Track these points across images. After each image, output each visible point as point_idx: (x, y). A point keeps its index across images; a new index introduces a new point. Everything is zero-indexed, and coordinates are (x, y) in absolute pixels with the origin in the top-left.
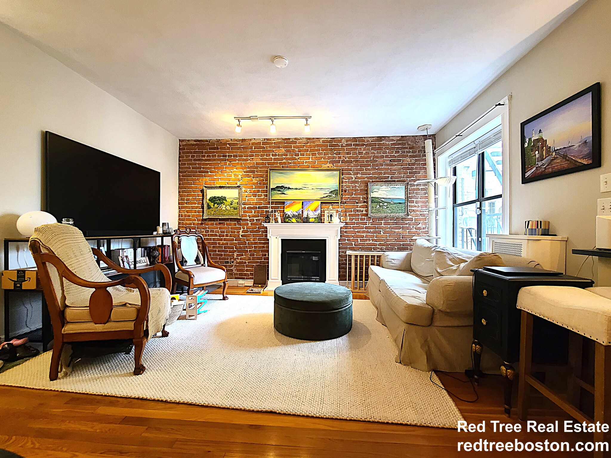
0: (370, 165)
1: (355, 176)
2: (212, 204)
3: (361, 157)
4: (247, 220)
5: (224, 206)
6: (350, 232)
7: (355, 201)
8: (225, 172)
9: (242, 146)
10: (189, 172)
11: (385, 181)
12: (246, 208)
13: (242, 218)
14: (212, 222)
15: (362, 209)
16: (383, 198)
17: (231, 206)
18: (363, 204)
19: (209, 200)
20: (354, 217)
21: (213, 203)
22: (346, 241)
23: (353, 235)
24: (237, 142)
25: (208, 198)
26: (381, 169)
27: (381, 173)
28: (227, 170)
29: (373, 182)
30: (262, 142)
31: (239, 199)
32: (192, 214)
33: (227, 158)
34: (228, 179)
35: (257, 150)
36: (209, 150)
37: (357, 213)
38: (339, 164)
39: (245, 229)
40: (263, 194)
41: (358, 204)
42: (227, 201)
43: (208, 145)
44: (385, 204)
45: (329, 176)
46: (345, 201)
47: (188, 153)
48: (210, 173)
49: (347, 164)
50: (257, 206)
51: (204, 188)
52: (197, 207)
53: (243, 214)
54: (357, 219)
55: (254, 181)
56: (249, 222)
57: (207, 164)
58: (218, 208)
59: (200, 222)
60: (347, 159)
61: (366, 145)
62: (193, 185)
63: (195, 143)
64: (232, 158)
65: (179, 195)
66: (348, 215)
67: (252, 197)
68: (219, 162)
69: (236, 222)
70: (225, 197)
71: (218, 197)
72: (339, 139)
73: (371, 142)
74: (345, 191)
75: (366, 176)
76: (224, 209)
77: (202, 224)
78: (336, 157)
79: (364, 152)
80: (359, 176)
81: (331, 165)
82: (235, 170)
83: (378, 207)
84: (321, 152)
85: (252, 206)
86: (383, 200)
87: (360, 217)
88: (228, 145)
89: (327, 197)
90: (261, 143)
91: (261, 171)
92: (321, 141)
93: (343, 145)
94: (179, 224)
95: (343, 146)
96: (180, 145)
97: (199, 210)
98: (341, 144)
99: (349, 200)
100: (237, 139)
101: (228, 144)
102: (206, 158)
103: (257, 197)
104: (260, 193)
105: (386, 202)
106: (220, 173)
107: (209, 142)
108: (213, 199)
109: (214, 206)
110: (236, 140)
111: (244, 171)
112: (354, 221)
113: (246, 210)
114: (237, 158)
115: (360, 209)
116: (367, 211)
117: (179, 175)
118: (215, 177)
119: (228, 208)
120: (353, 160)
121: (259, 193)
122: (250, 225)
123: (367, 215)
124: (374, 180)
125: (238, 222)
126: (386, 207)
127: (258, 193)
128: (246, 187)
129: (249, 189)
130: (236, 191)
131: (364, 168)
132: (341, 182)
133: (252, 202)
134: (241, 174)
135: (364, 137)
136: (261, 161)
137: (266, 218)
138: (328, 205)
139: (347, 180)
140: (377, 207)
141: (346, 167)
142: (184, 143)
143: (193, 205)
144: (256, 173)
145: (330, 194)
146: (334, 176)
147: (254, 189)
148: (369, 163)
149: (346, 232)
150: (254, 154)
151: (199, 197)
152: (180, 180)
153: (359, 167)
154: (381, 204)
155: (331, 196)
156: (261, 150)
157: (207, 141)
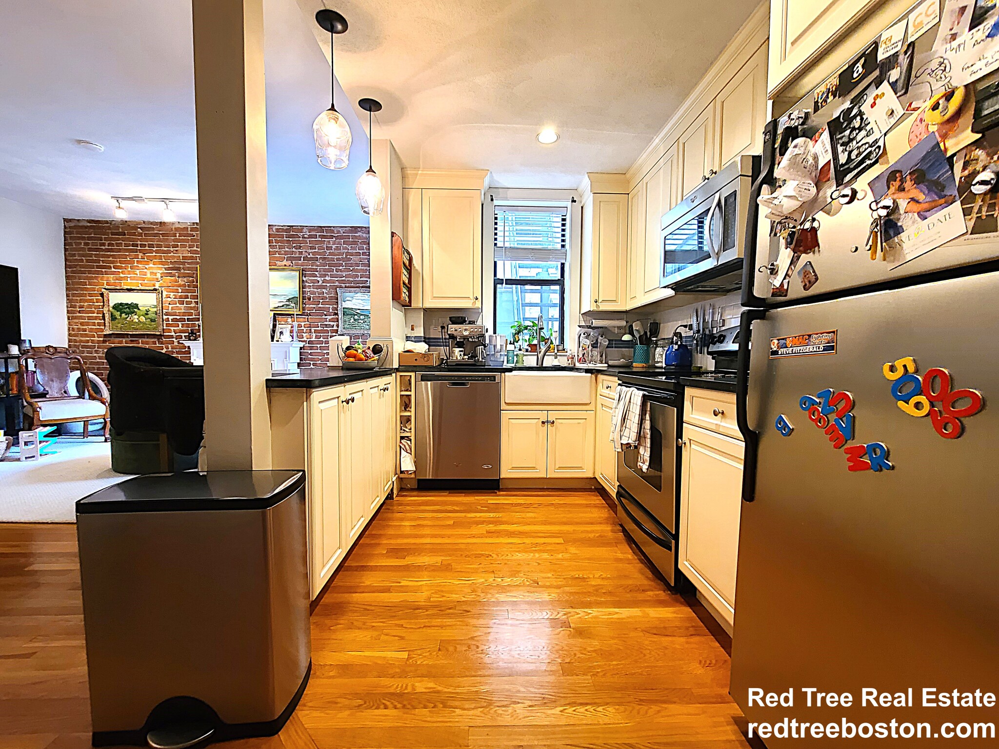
0: (341, 265)
1: (322, 279)
2: (117, 314)
3: (330, 254)
4: (172, 337)
5: (136, 317)
6: (316, 354)
7: (321, 312)
8: (137, 268)
9: (161, 232)
10: (81, 266)
11: (362, 287)
12: (170, 320)
13: (165, 334)
14: (121, 339)
15: (332, 323)
16: (359, 309)
17: (147, 316)
18: (333, 317)
19: (113, 308)
20: (322, 334)
21: (119, 313)
22: (312, 366)
23: (320, 357)
24: (152, 226)
25: (111, 304)
26: (357, 271)
27: (357, 276)
28: (140, 265)
29: (346, 287)
30: (189, 227)
31: (156, 307)
32: (90, 327)
33: (139, 248)
34: (141, 279)
35: (183, 238)
36: (110, 236)
37: (325, 329)
38: (300, 262)
39: (170, 350)
40: (193, 300)
41: (326, 317)
42: (139, 309)
43: (109, 228)
44: (362, 317)
45: (286, 278)
46: (309, 312)
47: (79, 238)
48: (113, 270)
49: (310, 262)
50: (186, 318)
51: (103, 290)
52: (96, 318)
53: (165, 328)
54: (325, 337)
55: (181, 282)
56: (174, 339)
57: (109, 256)
58: (128, 319)
59: (102, 339)
60: (311, 256)
61: (337, 238)
62: (88, 286)
63: (89, 224)
64: (147, 248)
65: (68, 300)
66: (313, 331)
67: (178, 305)
68: (127, 254)
69: (156, 340)
70: (137, 305)
71: (127, 304)
72: (299, 227)
73: (343, 233)
74: (309, 299)
75: (336, 279)
76: (137, 321)
77: (104, 342)
78: (296, 253)
79: (334, 247)
80: (327, 278)
81: (289, 263)
82: (151, 265)
83: (352, 320)
84: (274, 244)
85: (178, 317)
86: (358, 311)
87: (330, 334)
88: (139, 229)
89: (283, 306)
90: (189, 229)
91: (189, 269)
92: (274, 229)
93: (305, 236)
94: (69, 342)
95: (305, 238)
96: (65, 226)
97: (100, 321)
98: (302, 234)
99: (314, 311)
100: (152, 221)
101: (139, 228)
102: (107, 247)
103: (185, 305)
104: (189, 300)
105: (362, 315)
106: (129, 270)
107: (111, 224)
108: (119, 307)
109: (121, 316)
110: (151, 223)
111: (165, 268)
112: (321, 339)
113: (170, 322)
114: (154, 249)
115: (330, 323)
116: (338, 326)
117: (66, 270)
118: (122, 275)
119: (143, 319)
120: (319, 257)
121: (187, 300)
122: (176, 344)
123: (337, 331)
124: (347, 285)
125: (158, 339)
126: (362, 322)
127: (185, 300)
128: (169, 290)
129: (172, 294)
130: (153, 296)
131: (335, 268)
132: (302, 286)
133: (177, 311)
134: (161, 272)
135: (334, 227)
136: (189, 255)
137: (189, 333)
138: (285, 318)
139: (311, 284)
140: (351, 321)
141: (310, 267)
142: (72, 224)
143: (90, 315)
144: (182, 271)
145: (287, 303)
146: (293, 277)
147: (180, 294)
148: (341, 262)
149: (311, 354)
150: (179, 244)
151: (99, 304)
152: (67, 277)
153: (327, 267)
154: (356, 317)
155: (289, 305)
156: (190, 238)
157: (107, 222)
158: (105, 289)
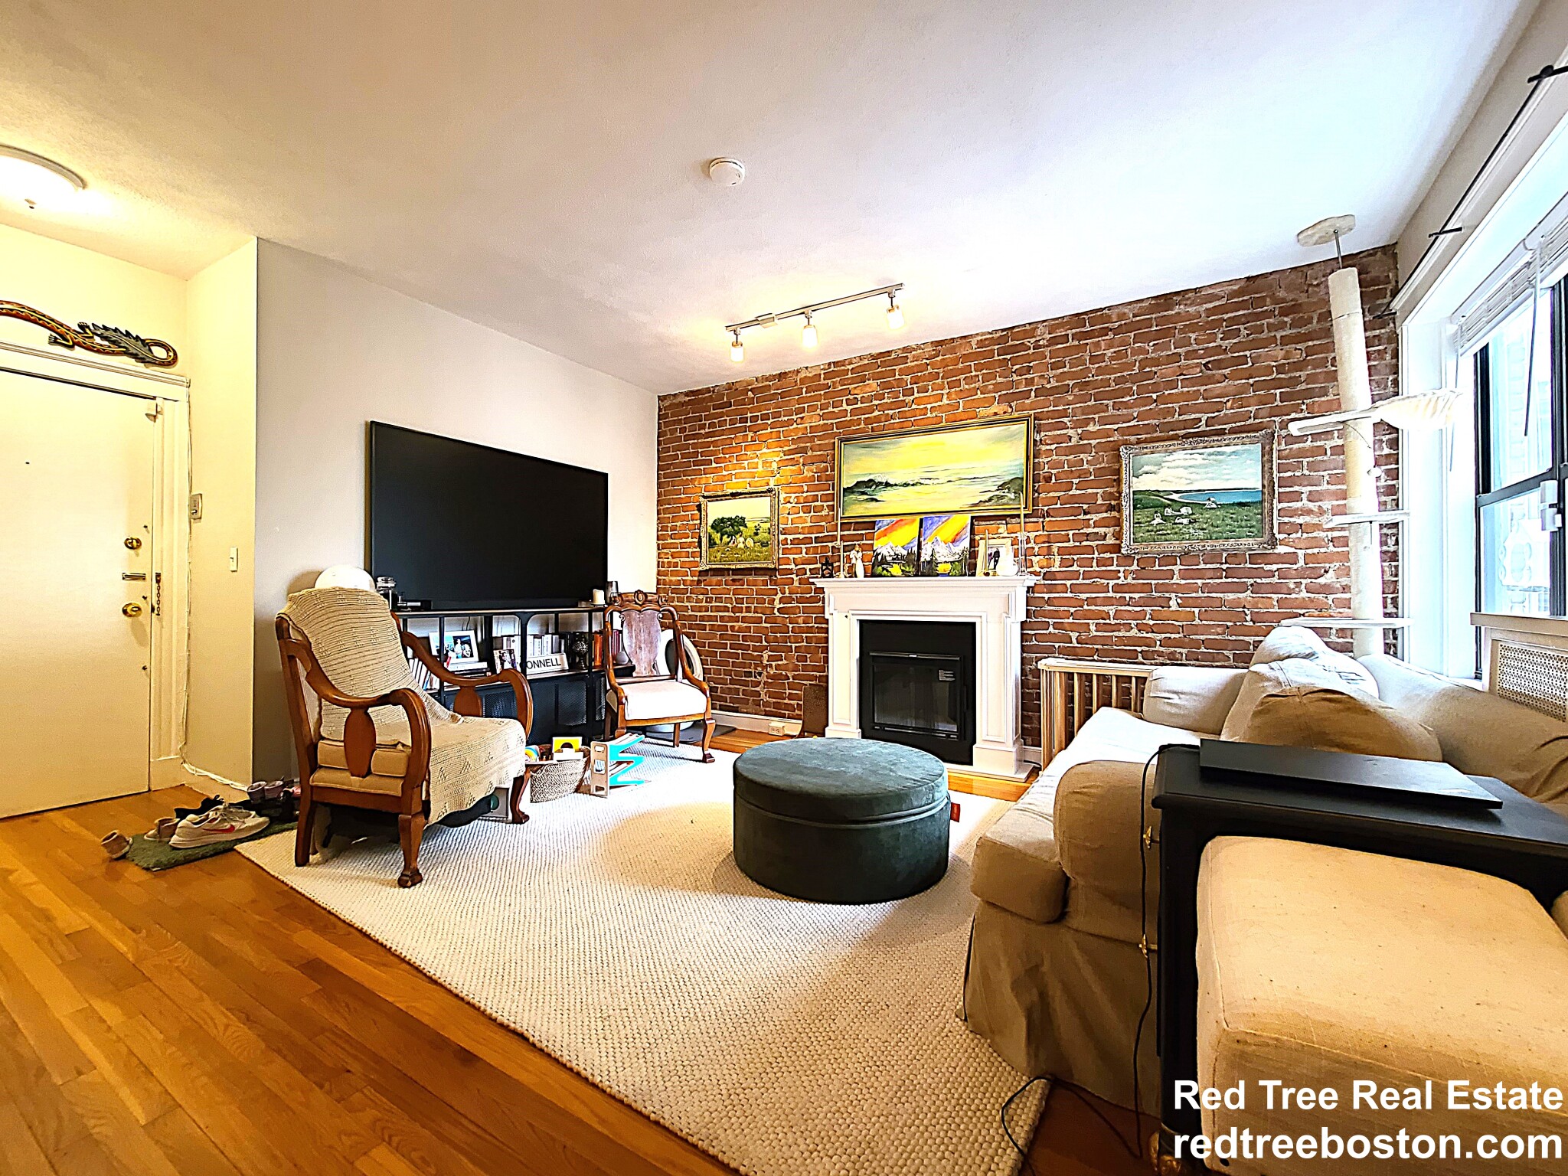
0: (1129, 392)
1: (1079, 431)
2: (717, 536)
3: (1100, 371)
4: (790, 571)
5: (742, 539)
6: (1063, 602)
7: (1079, 507)
8: (745, 457)
9: (779, 391)
10: (676, 466)
11: (1183, 437)
12: (789, 542)
13: (781, 567)
14: (719, 578)
15: (1102, 530)
16: (1177, 492)
17: (756, 538)
18: (1105, 515)
19: (712, 527)
20: (1075, 557)
21: (719, 534)
22: (1051, 629)
23: (1072, 610)
24: (768, 383)
25: (710, 522)
26: (1172, 399)
27: (1170, 412)
28: (749, 453)
29: (1139, 442)
30: (823, 372)
31: (770, 520)
32: (682, 560)
33: (749, 424)
34: (750, 475)
35: (812, 394)
36: (712, 411)
37: (1084, 543)
38: (1027, 401)
39: (787, 594)
40: (825, 504)
41: (1088, 517)
42: (746, 527)
43: (711, 399)
44: (1184, 511)
45: (998, 440)
46: (1046, 508)
47: (674, 423)
48: (714, 465)
49: (1051, 398)
50: (813, 536)
51: (702, 499)
52: (690, 545)
53: (781, 556)
54: (1085, 563)
55: (807, 474)
56: (794, 576)
57: (708, 445)
58: (730, 544)
59: (696, 578)
60: (1054, 383)
61: (1116, 331)
62: (682, 496)
63: (687, 399)
64: (759, 422)
65: (658, 519)
66: (1055, 550)
67: (801, 514)
68: (733, 436)
69: (767, 578)
70: (743, 519)
71: (730, 519)
72: (1028, 327)
73: (1135, 316)
74: (1048, 479)
75: (1115, 427)
76: (741, 546)
77: (699, 582)
78: (1018, 383)
79: (1109, 353)
80: (1091, 428)
81: (1004, 407)
82: (765, 450)
83: (1158, 520)
84: (974, 373)
85: (801, 536)
86: (1175, 497)
87: (1096, 555)
88: (750, 393)
89: (990, 500)
90: (822, 376)
91: (820, 448)
92: (974, 343)
93: (1041, 343)
94: (658, 584)
95: (1040, 347)
96: (659, 407)
97: (695, 550)
98: (1033, 340)
99: (1058, 506)
100: (768, 374)
101: (751, 390)
102: (707, 430)
103: (812, 514)
104: (819, 503)
105: (1187, 505)
106: (735, 462)
107: (713, 391)
108: (720, 525)
109: (721, 539)
110: (767, 379)
111: (784, 452)
112: (1075, 568)
113: (789, 546)
114: (769, 422)
115: (1096, 530)
116: (1118, 536)
117: (658, 474)
118: (725, 473)
119: (750, 543)
120: (1071, 383)
121: (816, 504)
122: (796, 584)
123: (1117, 548)
124: (1144, 436)
125: (771, 576)
126: (1185, 521)
127: (813, 504)
128: (788, 490)
129: (793, 495)
130: (766, 501)
131: (1111, 403)
132: (1033, 452)
133: (800, 526)
134: (777, 459)
135: (1109, 308)
136: (822, 422)
137: (823, 564)
138: (992, 525)
139: (1053, 447)
140: (1155, 522)
141: (1051, 408)
142: (667, 403)
143: (684, 540)
144: (810, 453)
145: (997, 493)
146: (1012, 436)
147: (805, 495)
148: (1128, 385)
149: (1049, 602)
150: (806, 405)
151: (695, 522)
152: (660, 485)
153: (1092, 403)
154: (1169, 512)
155: (1002, 497)
156: (822, 392)
157: (708, 390)
158: (704, 497)
